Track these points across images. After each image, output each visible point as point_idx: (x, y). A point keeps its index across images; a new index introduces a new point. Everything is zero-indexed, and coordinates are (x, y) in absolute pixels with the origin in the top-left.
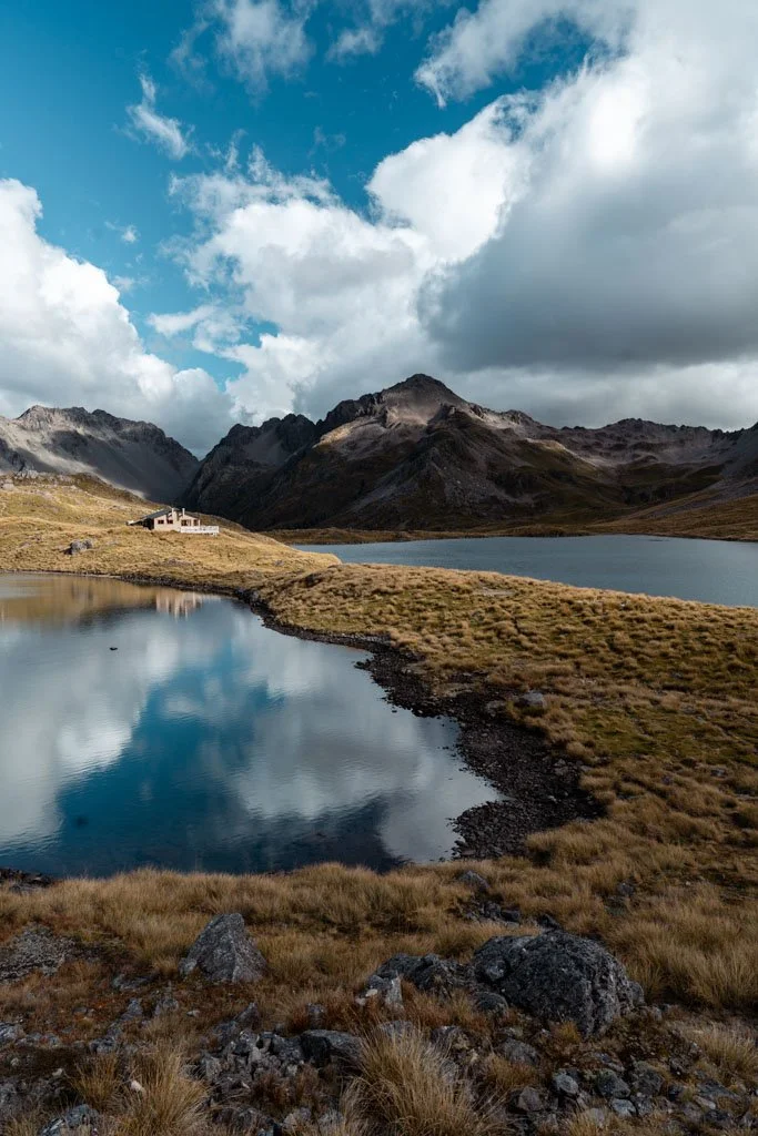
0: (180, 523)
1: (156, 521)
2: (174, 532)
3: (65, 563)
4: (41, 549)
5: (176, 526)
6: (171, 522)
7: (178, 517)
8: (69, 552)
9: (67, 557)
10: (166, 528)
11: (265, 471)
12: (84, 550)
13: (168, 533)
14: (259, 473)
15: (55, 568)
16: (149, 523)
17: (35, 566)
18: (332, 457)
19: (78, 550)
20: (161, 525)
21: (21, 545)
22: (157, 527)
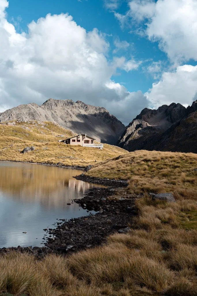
0: (84, 141)
1: (71, 140)
2: (80, 146)
3: (20, 157)
4: (11, 151)
5: (82, 143)
6: (79, 141)
7: (83, 138)
8: (23, 152)
9: (21, 154)
10: (76, 143)
11: (158, 132)
12: (30, 151)
13: (76, 146)
14: (155, 133)
15: (14, 159)
16: (68, 141)
17: (5, 158)
18: (194, 125)
19: (27, 151)
20: (74, 142)
21: (3, 148)
22: (72, 143)
